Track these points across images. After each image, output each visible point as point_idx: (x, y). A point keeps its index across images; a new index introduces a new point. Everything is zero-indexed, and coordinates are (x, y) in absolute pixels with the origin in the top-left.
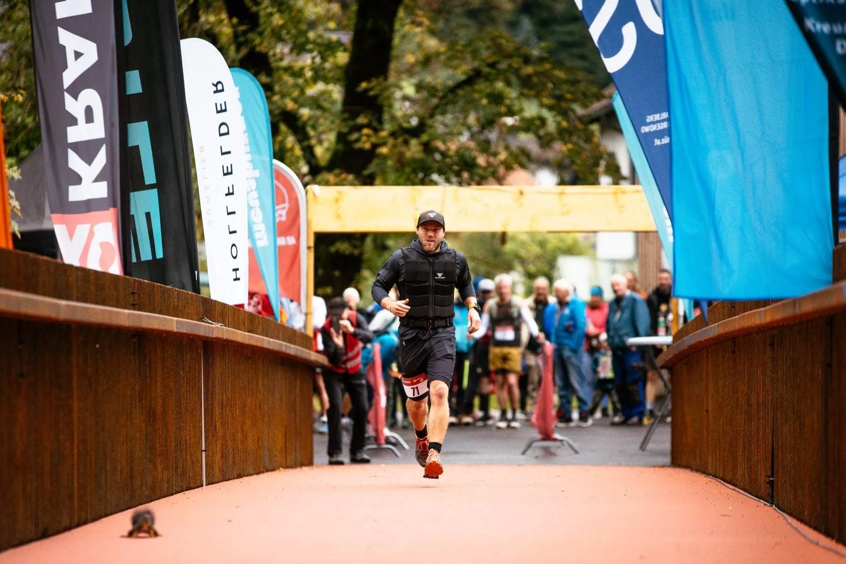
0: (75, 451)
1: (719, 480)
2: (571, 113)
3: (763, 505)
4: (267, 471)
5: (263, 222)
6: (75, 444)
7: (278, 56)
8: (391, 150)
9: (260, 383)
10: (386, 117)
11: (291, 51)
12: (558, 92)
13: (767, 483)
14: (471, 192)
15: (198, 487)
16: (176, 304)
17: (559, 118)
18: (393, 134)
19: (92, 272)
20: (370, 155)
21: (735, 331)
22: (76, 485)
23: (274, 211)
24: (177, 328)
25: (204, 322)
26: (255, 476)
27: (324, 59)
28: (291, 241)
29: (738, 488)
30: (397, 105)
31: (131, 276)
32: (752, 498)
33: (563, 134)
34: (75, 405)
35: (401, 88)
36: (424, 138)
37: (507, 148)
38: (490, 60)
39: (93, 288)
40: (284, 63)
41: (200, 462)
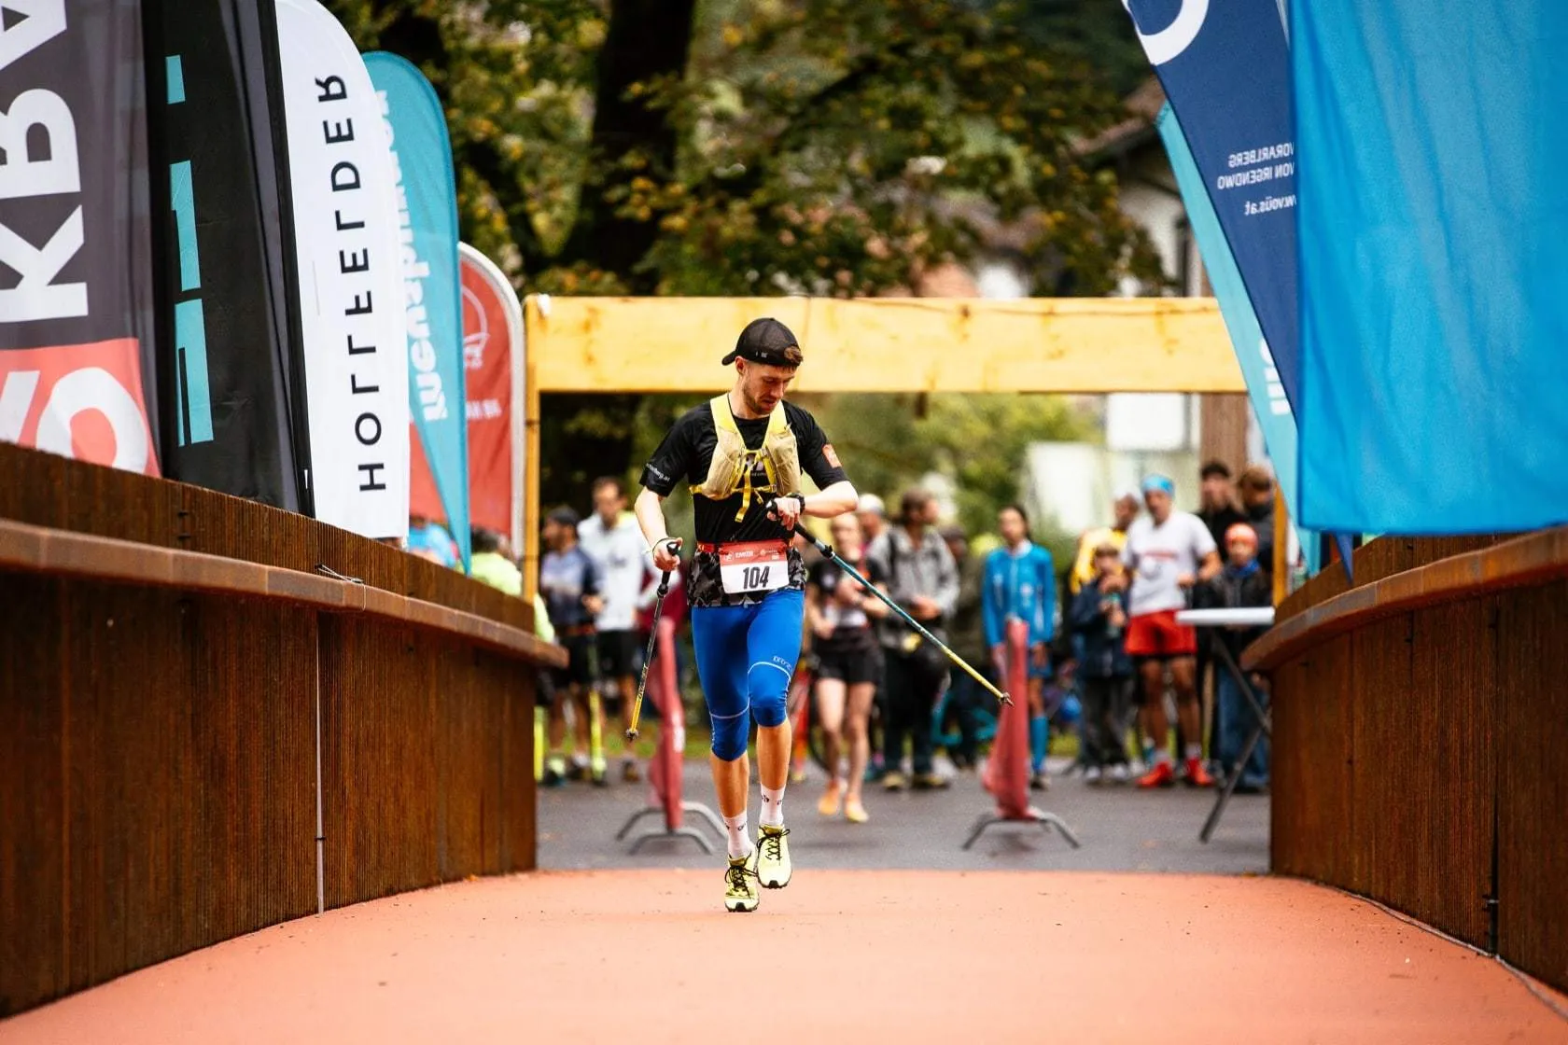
0: (66, 838)
1: (1377, 904)
2: (1061, 150)
3: (1475, 954)
4: (447, 881)
5: (436, 369)
6: (66, 826)
7: (459, 29)
8: (690, 223)
9: (433, 700)
10: (682, 153)
11: (487, 17)
12: (1034, 105)
13: (1484, 910)
14: (859, 310)
15: (308, 914)
16: (266, 537)
17: (1037, 159)
18: (696, 191)
19: (100, 471)
20: (650, 231)
21: (1417, 598)
22: (67, 909)
23: (460, 347)
24: (269, 586)
25: (322, 574)
26: (420, 893)
27: (554, 36)
28: (492, 408)
29: (1419, 920)
30: (704, 128)
31: (177, 480)
32: (1449, 941)
33: (1046, 192)
34: (66, 747)
35: (711, 95)
36: (760, 197)
37: (931, 220)
38: (897, 40)
39: (102, 506)
40: (473, 43)
41: (313, 862)
